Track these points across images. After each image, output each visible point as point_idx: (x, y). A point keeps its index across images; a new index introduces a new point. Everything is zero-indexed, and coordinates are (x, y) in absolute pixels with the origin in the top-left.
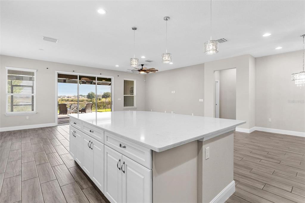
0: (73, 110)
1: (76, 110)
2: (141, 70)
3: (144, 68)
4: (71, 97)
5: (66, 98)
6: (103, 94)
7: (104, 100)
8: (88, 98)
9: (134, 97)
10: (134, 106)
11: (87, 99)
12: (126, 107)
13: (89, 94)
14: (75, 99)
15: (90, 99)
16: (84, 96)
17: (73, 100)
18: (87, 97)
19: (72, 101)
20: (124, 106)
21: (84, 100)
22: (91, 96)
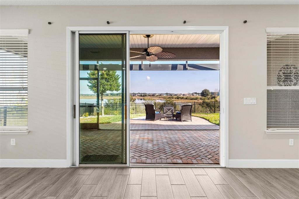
4: (186, 95)
5: (182, 96)
12: (270, 130)
13: (203, 91)
14: (189, 97)
15: (204, 96)
16: (198, 94)
17: (188, 98)
18: (201, 95)
19: (186, 99)
20: (268, 127)
21: (198, 98)
22: (205, 94)
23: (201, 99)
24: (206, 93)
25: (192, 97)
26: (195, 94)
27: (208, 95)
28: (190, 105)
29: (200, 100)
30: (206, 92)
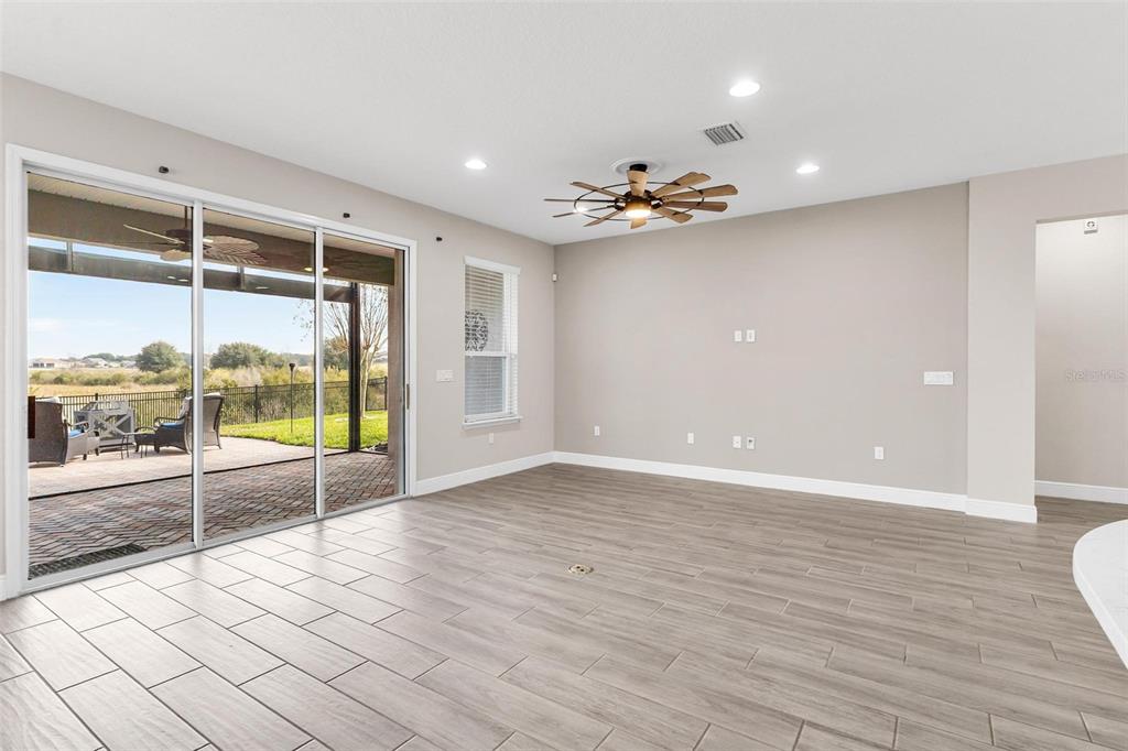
0: (104, 434)
1: (118, 436)
2: (632, 199)
3: (645, 183)
4: (50, 365)
6: (216, 352)
7: (221, 375)
8: (142, 369)
9: (507, 365)
10: (506, 410)
11: (136, 371)
13: (145, 350)
14: (73, 374)
15: (152, 370)
16: (119, 359)
17: (65, 379)
18: (136, 365)
19: (59, 381)
21: (119, 375)
22: (157, 359)
23: (137, 380)
24: (159, 355)
25: (92, 373)
26: (102, 362)
27: (169, 364)
28: (216, 398)
29: (132, 384)
30: (163, 351)
